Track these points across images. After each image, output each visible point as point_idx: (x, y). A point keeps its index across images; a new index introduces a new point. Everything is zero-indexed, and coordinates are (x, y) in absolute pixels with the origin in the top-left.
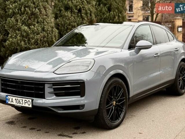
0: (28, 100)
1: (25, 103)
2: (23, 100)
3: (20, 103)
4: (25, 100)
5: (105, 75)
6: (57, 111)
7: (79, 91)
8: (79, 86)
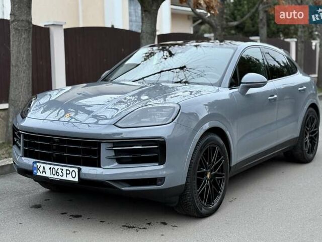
0: (71, 169)
1: (67, 174)
2: (62, 170)
3: (58, 174)
4: (67, 170)
5: (196, 130)
6: (119, 188)
7: (157, 155)
8: (156, 146)
